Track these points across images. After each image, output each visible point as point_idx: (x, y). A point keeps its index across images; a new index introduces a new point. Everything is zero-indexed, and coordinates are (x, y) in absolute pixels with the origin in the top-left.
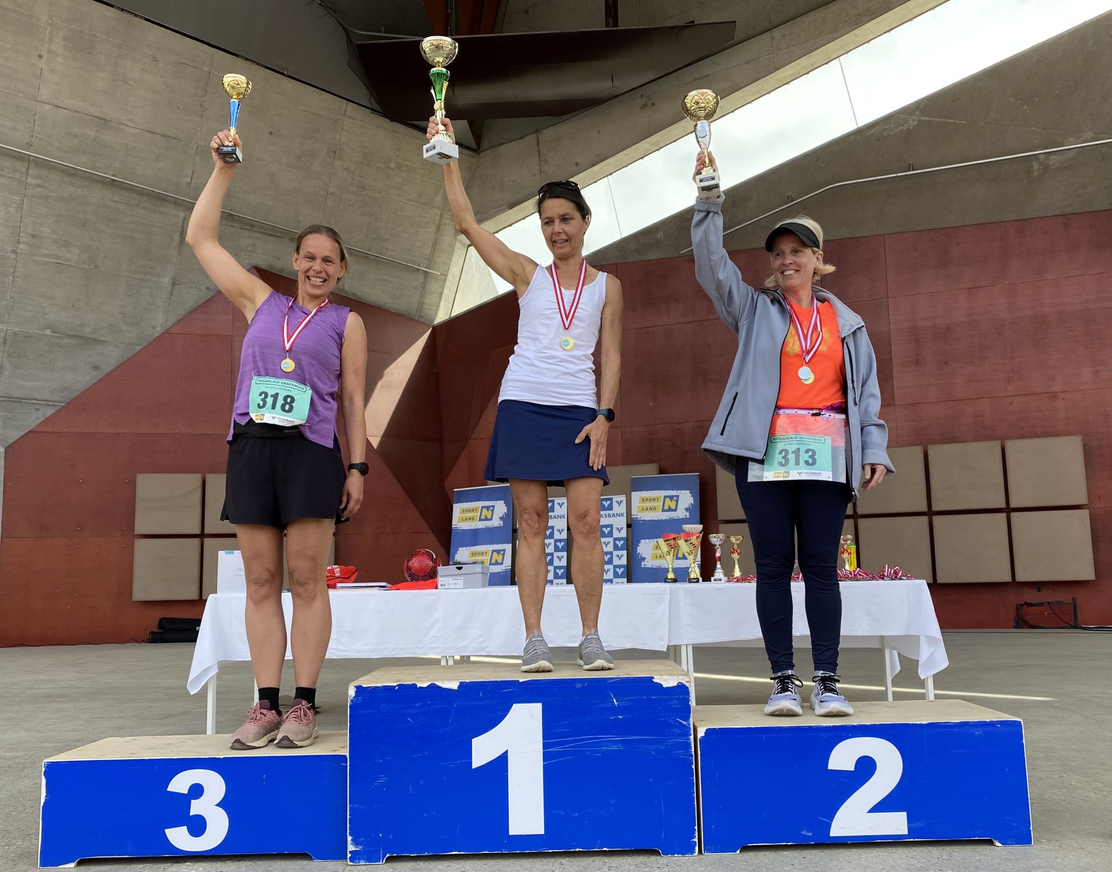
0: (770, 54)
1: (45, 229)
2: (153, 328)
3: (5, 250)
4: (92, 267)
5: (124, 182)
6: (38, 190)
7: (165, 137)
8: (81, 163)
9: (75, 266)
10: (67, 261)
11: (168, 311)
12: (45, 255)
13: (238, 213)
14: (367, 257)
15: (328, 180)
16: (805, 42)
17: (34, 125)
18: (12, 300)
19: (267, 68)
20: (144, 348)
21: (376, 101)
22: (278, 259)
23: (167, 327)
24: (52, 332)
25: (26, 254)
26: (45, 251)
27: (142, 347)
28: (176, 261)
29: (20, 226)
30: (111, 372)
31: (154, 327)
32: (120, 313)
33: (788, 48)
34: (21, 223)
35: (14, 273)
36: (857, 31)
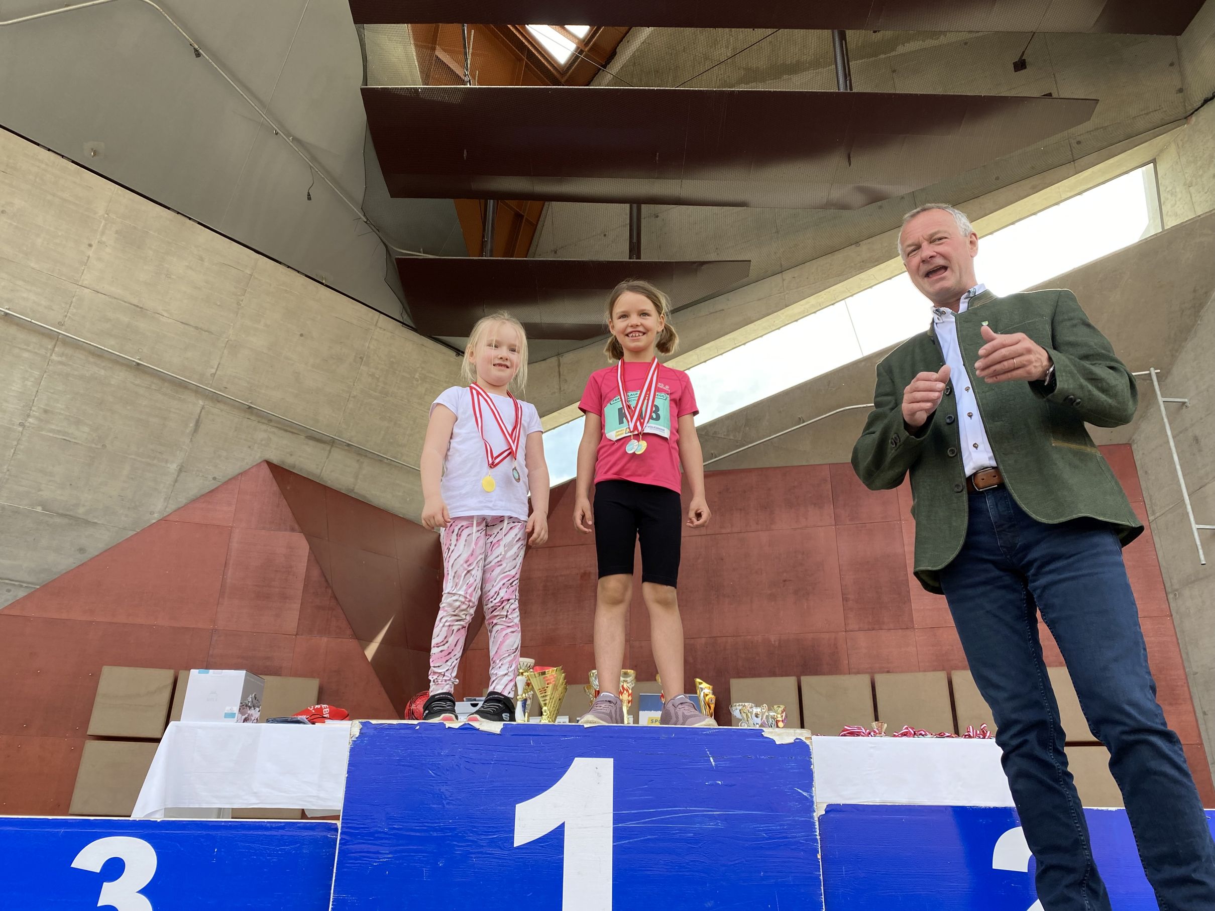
0: (780, 293)
1: (59, 405)
2: (150, 514)
3: (13, 422)
4: (99, 446)
5: (149, 367)
6: (60, 366)
7: (197, 329)
8: (109, 346)
9: (82, 444)
10: (75, 439)
11: (170, 498)
12: (52, 431)
13: (257, 406)
14: (380, 460)
15: (352, 384)
16: (813, 284)
17: (70, 306)
18: (8, 473)
19: (307, 276)
20: (138, 533)
21: (408, 315)
22: (291, 455)
23: (165, 515)
24: (44, 509)
25: (33, 428)
26: (53, 427)
27: (135, 532)
28: (187, 448)
29: (34, 400)
30: (97, 556)
31: (152, 513)
32: (119, 496)
33: (798, 288)
34: (35, 396)
35: (16, 446)
36: (862, 275)
